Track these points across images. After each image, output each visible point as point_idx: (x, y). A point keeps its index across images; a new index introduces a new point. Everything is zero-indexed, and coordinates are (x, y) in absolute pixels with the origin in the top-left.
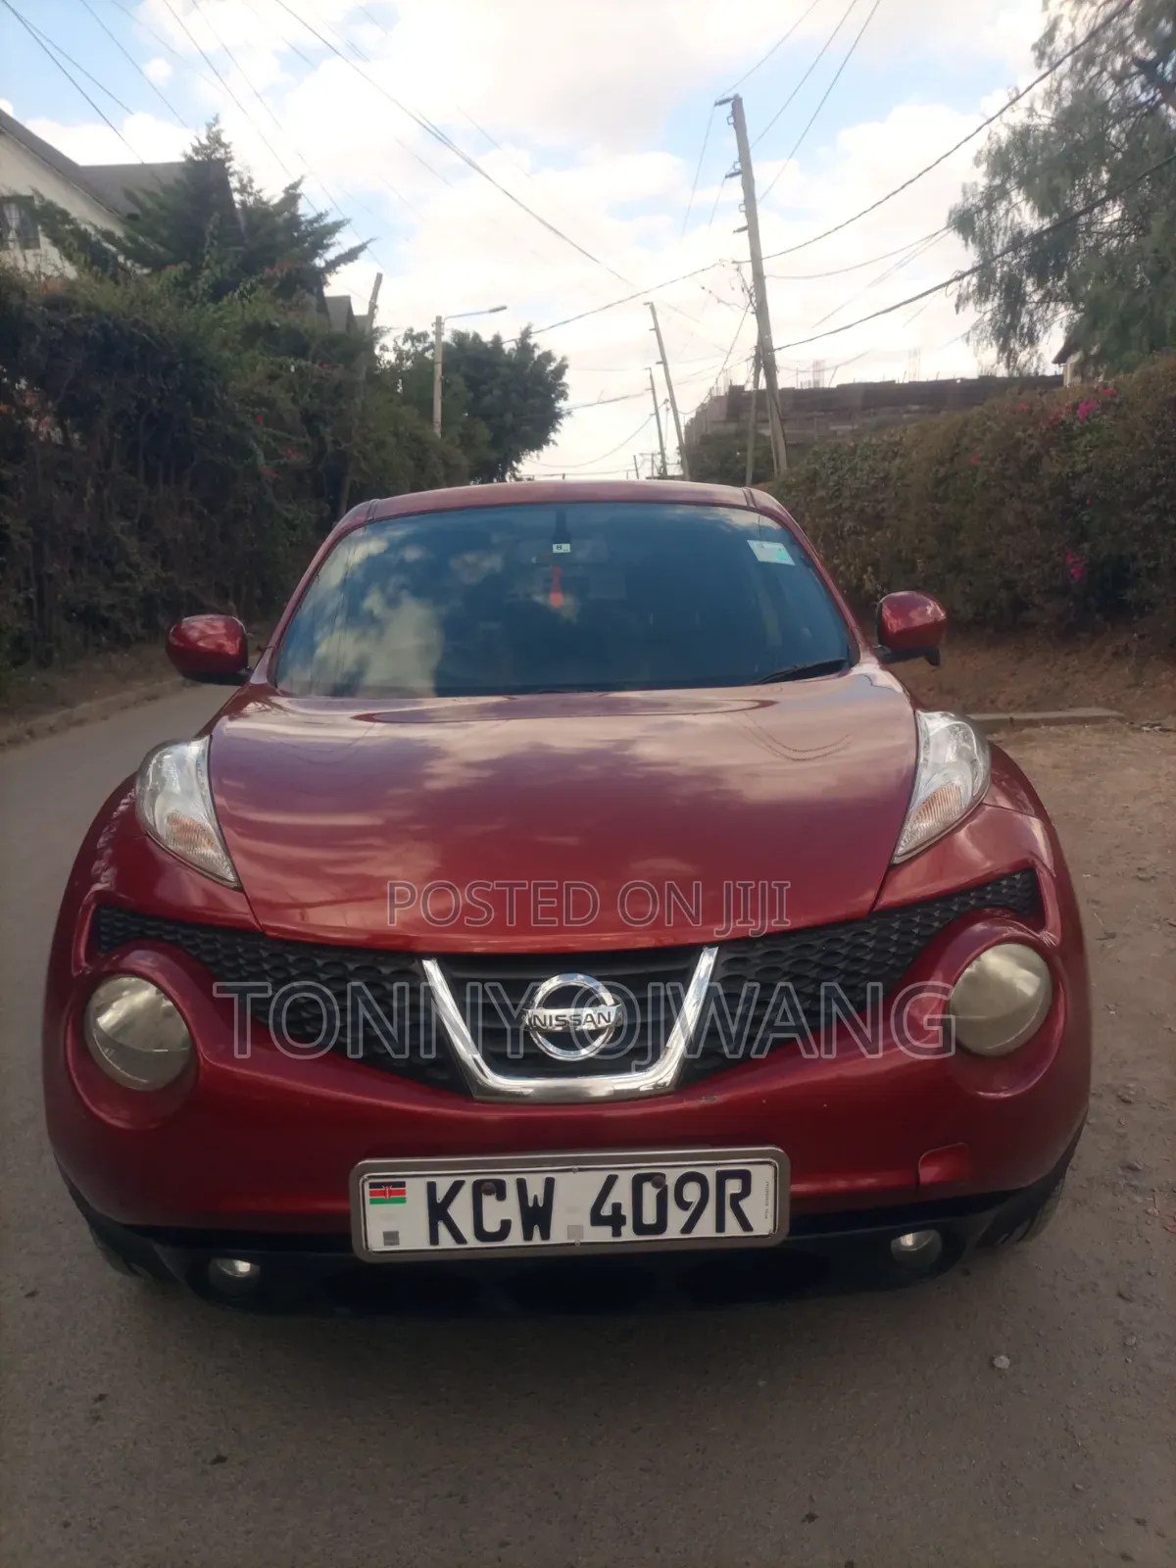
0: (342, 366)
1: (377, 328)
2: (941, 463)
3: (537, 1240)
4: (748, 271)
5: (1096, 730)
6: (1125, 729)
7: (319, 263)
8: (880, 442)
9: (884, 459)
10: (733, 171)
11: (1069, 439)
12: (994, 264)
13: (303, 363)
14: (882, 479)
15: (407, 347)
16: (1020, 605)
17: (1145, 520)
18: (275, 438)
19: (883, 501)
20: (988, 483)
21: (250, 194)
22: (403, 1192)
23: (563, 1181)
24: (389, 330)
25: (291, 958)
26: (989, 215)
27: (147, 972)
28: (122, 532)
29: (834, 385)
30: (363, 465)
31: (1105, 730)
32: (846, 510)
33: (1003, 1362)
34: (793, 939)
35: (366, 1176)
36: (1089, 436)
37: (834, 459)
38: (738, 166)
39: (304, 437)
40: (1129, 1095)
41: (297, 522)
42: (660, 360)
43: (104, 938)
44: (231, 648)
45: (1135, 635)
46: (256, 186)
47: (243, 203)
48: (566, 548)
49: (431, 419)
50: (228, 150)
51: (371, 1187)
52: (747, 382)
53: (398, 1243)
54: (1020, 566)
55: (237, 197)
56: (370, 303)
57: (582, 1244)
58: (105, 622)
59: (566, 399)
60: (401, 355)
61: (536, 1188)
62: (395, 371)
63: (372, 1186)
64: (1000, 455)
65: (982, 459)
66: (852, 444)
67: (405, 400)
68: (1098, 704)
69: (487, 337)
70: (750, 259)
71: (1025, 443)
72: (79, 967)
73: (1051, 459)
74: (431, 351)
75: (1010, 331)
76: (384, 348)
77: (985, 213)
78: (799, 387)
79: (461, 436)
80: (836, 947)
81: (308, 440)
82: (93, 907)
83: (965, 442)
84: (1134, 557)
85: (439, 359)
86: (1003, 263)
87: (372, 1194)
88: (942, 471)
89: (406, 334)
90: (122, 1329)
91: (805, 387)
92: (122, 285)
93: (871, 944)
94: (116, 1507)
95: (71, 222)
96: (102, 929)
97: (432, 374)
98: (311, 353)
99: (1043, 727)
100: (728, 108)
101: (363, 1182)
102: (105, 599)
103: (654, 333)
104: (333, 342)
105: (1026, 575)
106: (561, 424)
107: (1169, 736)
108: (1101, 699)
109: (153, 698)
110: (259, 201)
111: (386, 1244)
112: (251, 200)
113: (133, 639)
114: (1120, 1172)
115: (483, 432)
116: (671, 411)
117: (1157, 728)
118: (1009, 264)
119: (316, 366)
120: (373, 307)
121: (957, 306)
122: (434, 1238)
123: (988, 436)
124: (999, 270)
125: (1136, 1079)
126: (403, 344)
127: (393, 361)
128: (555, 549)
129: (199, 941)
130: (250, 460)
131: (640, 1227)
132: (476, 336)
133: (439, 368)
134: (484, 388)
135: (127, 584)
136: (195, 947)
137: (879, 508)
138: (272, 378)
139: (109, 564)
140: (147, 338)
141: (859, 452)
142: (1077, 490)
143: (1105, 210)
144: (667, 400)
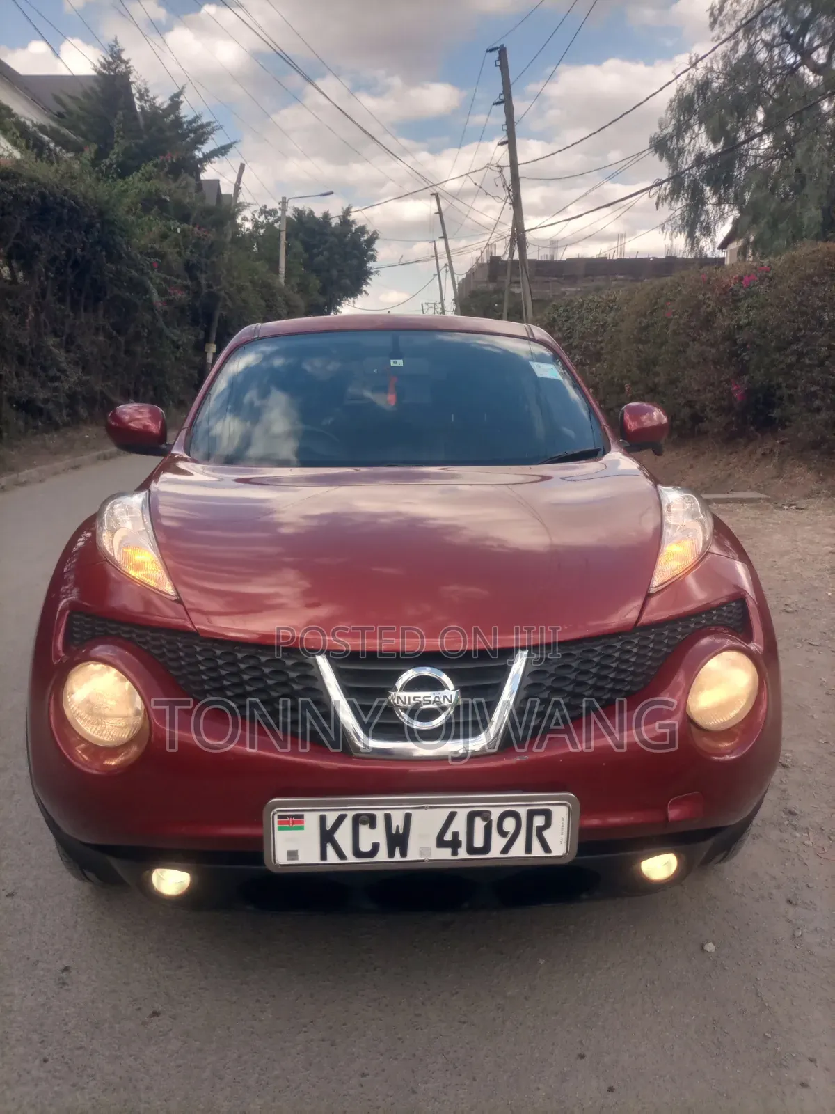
0: (214, 230)
1: (241, 203)
2: (645, 315)
3: (397, 857)
4: (507, 173)
5: (752, 508)
6: (772, 507)
7: (199, 155)
8: (600, 300)
9: (603, 312)
10: (498, 100)
11: (735, 301)
12: (683, 175)
13: (186, 226)
14: (602, 326)
15: (262, 219)
16: (697, 418)
17: (789, 360)
18: (165, 280)
19: (601, 342)
20: (678, 331)
21: (146, 101)
22: (302, 823)
23: (417, 816)
24: (249, 205)
25: (218, 652)
26: (678, 140)
27: (110, 659)
28: (53, 346)
29: (564, 259)
30: (229, 303)
31: (758, 508)
32: (576, 347)
33: (710, 947)
34: (580, 645)
35: (275, 810)
36: (750, 300)
37: (567, 311)
38: (502, 97)
39: (186, 281)
40: (786, 761)
41: (180, 343)
42: (442, 235)
43: (76, 636)
44: (154, 428)
45: (778, 442)
46: (151, 95)
47: (142, 108)
48: (400, 363)
49: (277, 272)
50: (128, 66)
51: (278, 818)
52: (505, 253)
53: (297, 859)
54: (699, 390)
55: (138, 103)
56: (236, 185)
57: (430, 860)
58: (41, 411)
59: (375, 261)
60: (257, 225)
61: (398, 820)
62: (252, 236)
63: (280, 817)
64: (687, 311)
65: (674, 314)
66: (581, 300)
67: (259, 257)
68: (751, 489)
69: (318, 214)
70: (509, 164)
71: (704, 303)
72: (57, 657)
73: (723, 315)
74: (279, 223)
75: (693, 223)
76: (245, 219)
77: (675, 139)
78: (540, 259)
79: (299, 285)
80: (610, 651)
81: (189, 283)
82: (68, 612)
83: (662, 301)
84: (779, 386)
85: (284, 228)
86: (690, 175)
87: (279, 823)
88: (645, 321)
89: (261, 209)
90: (79, 920)
91: (544, 259)
92: (56, 165)
93: (635, 650)
94: (81, 1048)
95: (13, 115)
96: (76, 629)
97: (279, 239)
98: (192, 219)
99: (714, 504)
100: (496, 54)
101: (274, 814)
102: (41, 394)
103: (438, 215)
104: (208, 212)
105: (703, 397)
106: (371, 279)
107: (802, 513)
108: (754, 486)
109: (76, 467)
110: (153, 106)
111: (288, 860)
112: (147, 106)
113: (61, 424)
114: (784, 816)
115: (315, 282)
116: (449, 272)
117: (793, 507)
118: (694, 176)
119: (196, 229)
120: (237, 188)
121: (657, 204)
122: (324, 855)
123: (679, 298)
124: (686, 180)
125: (791, 751)
126: (259, 217)
127: (251, 228)
128: (392, 363)
129: (148, 638)
130: (148, 296)
131: (471, 850)
132: (311, 212)
133: (283, 235)
134: (315, 251)
135: (56, 384)
136: (146, 643)
137: (598, 346)
138: (164, 236)
139: (44, 369)
140: (74, 204)
141: (585, 306)
142: (741, 337)
143: (761, 140)
144: (446, 265)
